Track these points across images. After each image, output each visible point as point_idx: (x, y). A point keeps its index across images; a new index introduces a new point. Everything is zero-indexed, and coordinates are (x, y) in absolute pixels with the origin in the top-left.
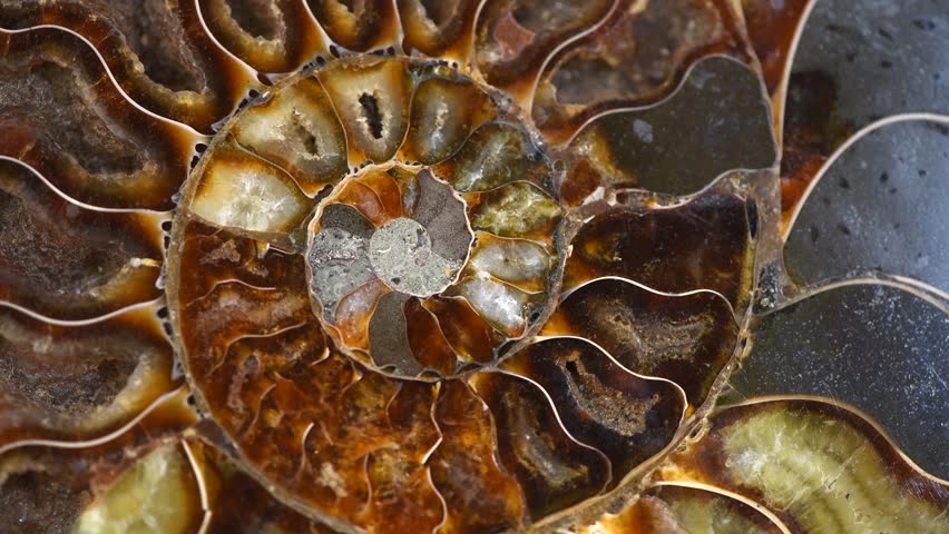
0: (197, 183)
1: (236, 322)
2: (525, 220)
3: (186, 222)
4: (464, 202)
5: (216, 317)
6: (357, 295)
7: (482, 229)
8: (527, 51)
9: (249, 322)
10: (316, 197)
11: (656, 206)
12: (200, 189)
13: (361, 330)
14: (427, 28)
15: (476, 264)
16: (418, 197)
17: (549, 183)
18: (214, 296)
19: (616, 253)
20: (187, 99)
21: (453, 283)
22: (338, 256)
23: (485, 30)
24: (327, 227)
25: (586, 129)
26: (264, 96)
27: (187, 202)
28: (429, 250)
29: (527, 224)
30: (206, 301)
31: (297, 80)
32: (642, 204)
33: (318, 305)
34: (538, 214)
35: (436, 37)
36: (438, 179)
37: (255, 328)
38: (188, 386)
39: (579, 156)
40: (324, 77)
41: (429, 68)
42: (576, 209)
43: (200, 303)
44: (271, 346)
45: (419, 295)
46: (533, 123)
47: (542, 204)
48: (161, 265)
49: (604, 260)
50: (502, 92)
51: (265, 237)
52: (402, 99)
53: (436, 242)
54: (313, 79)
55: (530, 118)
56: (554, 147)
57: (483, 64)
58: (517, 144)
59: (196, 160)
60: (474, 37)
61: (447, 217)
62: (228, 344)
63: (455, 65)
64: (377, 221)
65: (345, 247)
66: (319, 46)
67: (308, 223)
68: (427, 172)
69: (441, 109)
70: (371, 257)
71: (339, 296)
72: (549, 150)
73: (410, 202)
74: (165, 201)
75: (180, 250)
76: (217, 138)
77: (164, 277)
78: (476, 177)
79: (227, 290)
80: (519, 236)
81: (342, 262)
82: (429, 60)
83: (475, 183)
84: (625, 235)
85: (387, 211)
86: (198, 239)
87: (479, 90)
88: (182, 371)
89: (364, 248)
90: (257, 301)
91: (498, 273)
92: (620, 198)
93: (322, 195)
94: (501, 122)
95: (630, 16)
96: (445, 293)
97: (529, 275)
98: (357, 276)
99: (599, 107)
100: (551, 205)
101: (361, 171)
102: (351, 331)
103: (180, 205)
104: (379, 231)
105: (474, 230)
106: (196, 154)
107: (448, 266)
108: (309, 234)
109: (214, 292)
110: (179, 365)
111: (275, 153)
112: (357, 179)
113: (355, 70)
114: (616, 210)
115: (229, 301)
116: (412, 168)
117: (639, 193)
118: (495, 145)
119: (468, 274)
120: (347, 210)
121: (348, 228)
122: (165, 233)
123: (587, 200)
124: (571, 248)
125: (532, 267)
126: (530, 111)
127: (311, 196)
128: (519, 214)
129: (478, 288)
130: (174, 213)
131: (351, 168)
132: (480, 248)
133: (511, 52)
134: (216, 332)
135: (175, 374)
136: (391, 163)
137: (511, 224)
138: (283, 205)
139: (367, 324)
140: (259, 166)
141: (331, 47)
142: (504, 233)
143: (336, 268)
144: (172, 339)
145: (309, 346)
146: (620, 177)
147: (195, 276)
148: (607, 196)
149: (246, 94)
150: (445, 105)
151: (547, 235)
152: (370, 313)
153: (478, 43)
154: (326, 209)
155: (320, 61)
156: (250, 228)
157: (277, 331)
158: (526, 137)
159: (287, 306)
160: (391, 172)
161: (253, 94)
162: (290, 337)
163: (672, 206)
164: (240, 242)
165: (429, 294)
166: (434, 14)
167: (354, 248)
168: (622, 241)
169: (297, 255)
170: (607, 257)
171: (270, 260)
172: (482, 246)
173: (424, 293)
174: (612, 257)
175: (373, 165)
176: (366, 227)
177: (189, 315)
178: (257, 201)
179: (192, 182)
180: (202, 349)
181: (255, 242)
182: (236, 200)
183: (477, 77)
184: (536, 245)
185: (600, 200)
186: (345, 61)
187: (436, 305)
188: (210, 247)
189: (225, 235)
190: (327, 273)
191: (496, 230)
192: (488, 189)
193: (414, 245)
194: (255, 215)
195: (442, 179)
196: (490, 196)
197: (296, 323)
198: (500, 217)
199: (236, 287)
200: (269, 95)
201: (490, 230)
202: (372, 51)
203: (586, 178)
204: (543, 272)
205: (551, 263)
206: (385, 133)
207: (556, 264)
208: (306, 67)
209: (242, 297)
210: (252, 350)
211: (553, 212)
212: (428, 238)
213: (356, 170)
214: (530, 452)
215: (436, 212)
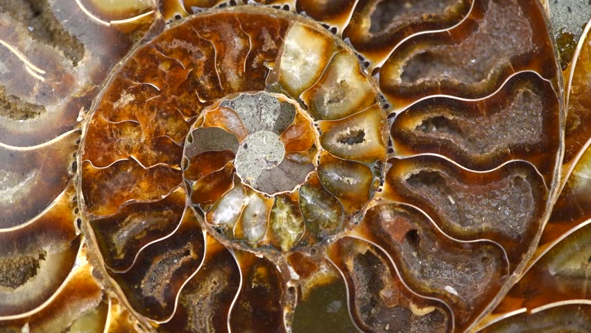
0: (312, 27)
1: (225, 48)
2: (280, 228)
3: (289, 19)
4: (293, 191)
5: (229, 35)
6: (238, 122)
7: (275, 201)
8: (389, 237)
9: (225, 55)
10: (300, 100)
11: (286, 312)
12: (309, 29)
13: (216, 123)
14: (405, 175)
15: (254, 197)
16: (297, 163)
17: (302, 245)
18: (242, 34)
19: (257, 285)
20: (366, 24)
21: (242, 182)
22: (263, 111)
23: (402, 211)
24: (281, 105)
25: (337, 271)
26: (366, 71)
27: (300, 21)
28: (264, 168)
29: (277, 230)
30: (239, 29)
31: (375, 92)
32: (287, 303)
33: (234, 97)
34: (283, 237)
35: (399, 180)
36: (308, 175)
37: (220, 59)
38: (188, 15)
39: (319, 265)
40: (376, 108)
41: (379, 174)
42: (286, 260)
43: (238, 25)
44: (209, 67)
45: (236, 160)
46: (342, 237)
47: (290, 240)
48: (263, 3)
49: (253, 278)
50: (362, 219)
51: (277, 67)
52: (360, 156)
53: (269, 173)
54: (375, 102)
55: (344, 236)
56: (326, 250)
57: (381, 208)
58: (328, 227)
59: (327, 27)
60: (398, 203)
61: (284, 180)
62: (212, 41)
63: (380, 190)
64: (284, 137)
65: (268, 116)
66: (395, 107)
67: (284, 94)
68: (313, 169)
69: (354, 181)
70: (261, 132)
71: (238, 111)
72: (324, 246)
73: (295, 157)
74: (302, 8)
75: (271, 15)
76: (340, 41)
77: (255, 5)
78: (309, 200)
79: (245, 42)
80: (270, 224)
81: (259, 114)
82: (384, 175)
83: (305, 199)
84: (268, 291)
85: (290, 143)
86: (277, 27)
87: (364, 205)
88: (196, 13)
89: (267, 128)
90: (238, 60)
91: (247, 210)
92: (291, 289)
93: (302, 103)
94: (343, 217)
95: (409, 303)
96: (236, 176)
97: (246, 230)
98: (250, 122)
99: (350, 280)
100: (289, 246)
101: (315, 128)
102: (215, 117)
103: (299, 16)
104: (277, 137)
105: (275, 196)
106: (331, 28)
107: (254, 179)
108: (277, 94)
109: (244, 34)
110: (200, 11)
111: (329, 76)
112: (310, 126)
113: (380, 128)
114: (284, 286)
115: (238, 43)
116: (316, 161)
117: (294, 302)
118: (329, 213)
119: (248, 191)
120: (291, 118)
121: (280, 118)
122: (282, 6)
123: (291, 269)
124: (261, 256)
125: (250, 232)
126: (349, 236)
127: (301, 97)
128: (284, 226)
129: (239, 197)
130: (295, 13)
131: (318, 122)
132: (264, 199)
133: (388, 226)
134: (220, 35)
135: (195, 9)
136: (320, 147)
137: (278, 220)
138: (297, 79)
139: (220, 127)
140: (322, 66)
141: (395, 114)
142: (273, 215)
143: (255, 110)
144: (217, 8)
145: (207, 91)
146: (304, 291)
147: (255, 24)
148: (294, 281)
149: (367, 60)
150: (355, 183)
151: (271, 242)
152: (226, 128)
153: (394, 205)
154: (293, 106)
155: (386, 107)
156: (283, 58)
157: (218, 72)
158: (333, 233)
159: (233, 78)
160: (314, 147)
161: (367, 64)
162: (213, 79)
163: (285, 322)
164: (275, 52)
165: (236, 166)
166: (413, 179)
167: (267, 122)
168: (264, 289)
169: (264, 86)
170: (255, 280)
171: (262, 70)
172: (265, 201)
173: (237, 163)
174: (254, 282)
175: (319, 136)
176: (281, 130)
177: (231, 19)
178: (300, 63)
179: (312, 24)
180: (209, 26)
181: (274, 61)
182: (301, 51)
183: (373, 204)
184: (264, 235)
185: (290, 277)
186: (385, 122)
187: (229, 171)
188: (272, 33)
189: (279, 43)
190: (253, 104)
191: (275, 210)
192: (301, 207)
193: (268, 159)
194: (291, 63)
195: (308, 178)
196: (296, 208)
197: (223, 83)
198: (283, 213)
199: (246, 48)
200: (366, 74)
201: (275, 206)
202: (391, 139)
203: (305, 269)
204: (247, 238)
205: (252, 243)
206: (340, 145)
207: (251, 247)
208: (382, 97)
209: (241, 51)
210: (207, 56)
211: (285, 247)
212: (272, 168)
213: (316, 125)
214: (135, 223)
215: (288, 174)
